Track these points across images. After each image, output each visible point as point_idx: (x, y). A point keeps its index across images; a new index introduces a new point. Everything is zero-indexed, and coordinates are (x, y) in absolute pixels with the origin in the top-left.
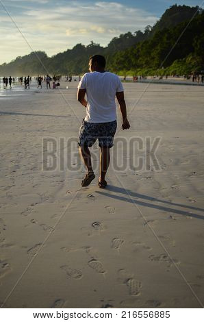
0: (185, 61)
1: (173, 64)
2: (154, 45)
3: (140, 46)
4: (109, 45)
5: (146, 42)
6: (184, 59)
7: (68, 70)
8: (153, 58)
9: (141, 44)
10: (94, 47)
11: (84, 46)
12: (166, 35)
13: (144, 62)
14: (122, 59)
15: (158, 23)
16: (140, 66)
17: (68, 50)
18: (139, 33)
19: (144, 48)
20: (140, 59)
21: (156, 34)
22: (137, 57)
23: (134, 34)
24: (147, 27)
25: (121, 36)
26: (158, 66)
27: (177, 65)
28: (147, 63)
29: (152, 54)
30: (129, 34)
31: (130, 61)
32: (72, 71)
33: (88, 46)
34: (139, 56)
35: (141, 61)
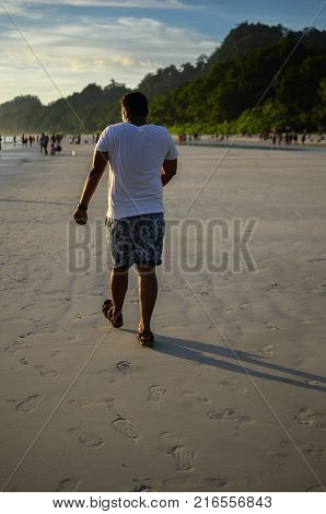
0: (261, 111)
1: (242, 117)
2: (211, 85)
3: (189, 88)
4: (140, 85)
5: (199, 82)
6: (259, 108)
7: (75, 125)
8: (210, 107)
9: (191, 85)
10: (116, 90)
11: (99, 87)
12: (231, 70)
13: (195, 114)
14: (161, 108)
15: (219, 53)
16: (190, 120)
17: (75, 94)
18: (187, 67)
19: (196, 91)
20: (190, 107)
21: (215, 69)
22: (185, 105)
23: (179, 68)
24: (201, 58)
25: (159, 71)
26: (220, 121)
27: (248, 118)
28: (201, 114)
29: (208, 101)
30: (172, 68)
31: (173, 112)
33: (106, 88)
34: (188, 104)
35: (191, 111)
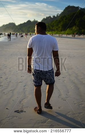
0: (72, 29)
1: (67, 30)
2: (60, 22)
3: (54, 22)
4: (42, 21)
5: (57, 21)
6: (72, 28)
7: (24, 31)
8: (59, 27)
10: (35, 22)
11: (31, 21)
12: (65, 18)
13: (55, 29)
15: (62, 13)
16: (54, 30)
17: (25, 23)
18: (54, 16)
19: (56, 23)
20: (54, 27)
21: (61, 17)
22: (53, 26)
23: (52, 17)
24: (58, 14)
25: (47, 17)
26: (62, 31)
27: (69, 31)
28: (57, 29)
30: (50, 17)
31: (50, 28)
32: (26, 31)
33: (33, 21)
34: (54, 26)
35: (55, 28)
